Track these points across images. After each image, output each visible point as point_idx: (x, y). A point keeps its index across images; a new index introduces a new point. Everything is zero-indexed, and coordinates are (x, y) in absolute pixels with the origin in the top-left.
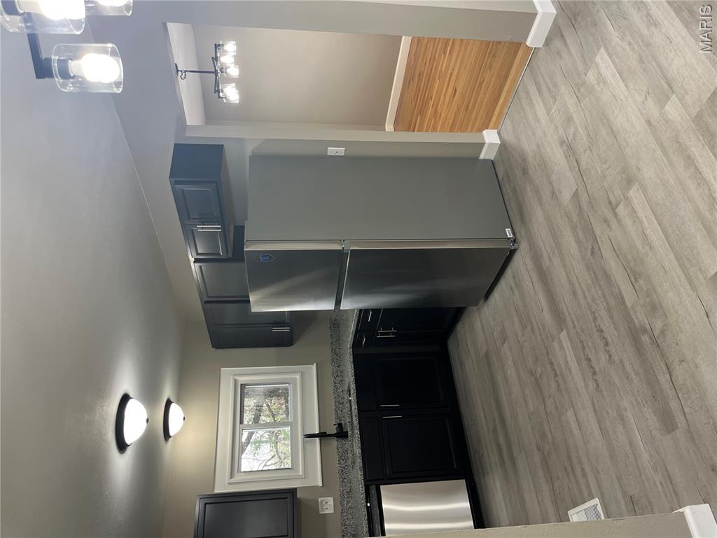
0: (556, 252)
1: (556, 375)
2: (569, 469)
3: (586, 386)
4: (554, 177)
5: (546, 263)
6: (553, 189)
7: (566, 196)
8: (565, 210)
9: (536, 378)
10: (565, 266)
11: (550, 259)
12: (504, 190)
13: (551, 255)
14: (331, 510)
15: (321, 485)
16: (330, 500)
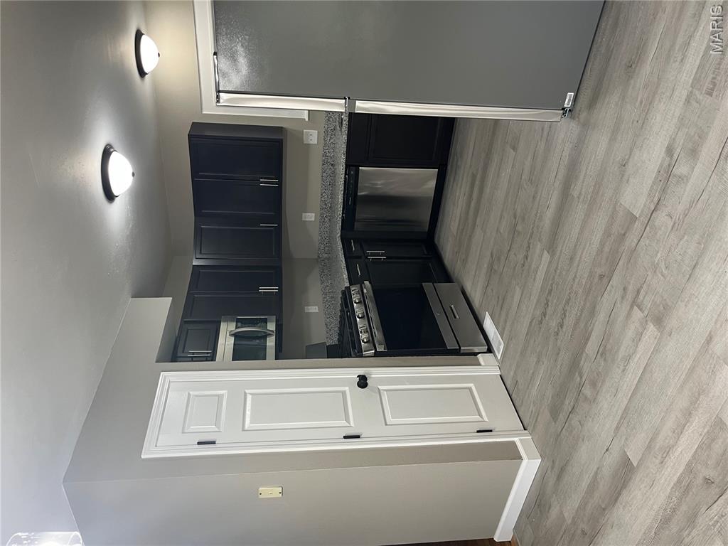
4: (637, 156)
6: (627, 162)
7: (628, 198)
8: (616, 203)
11: (579, 198)
14: (315, 141)
15: (307, 119)
16: (315, 133)
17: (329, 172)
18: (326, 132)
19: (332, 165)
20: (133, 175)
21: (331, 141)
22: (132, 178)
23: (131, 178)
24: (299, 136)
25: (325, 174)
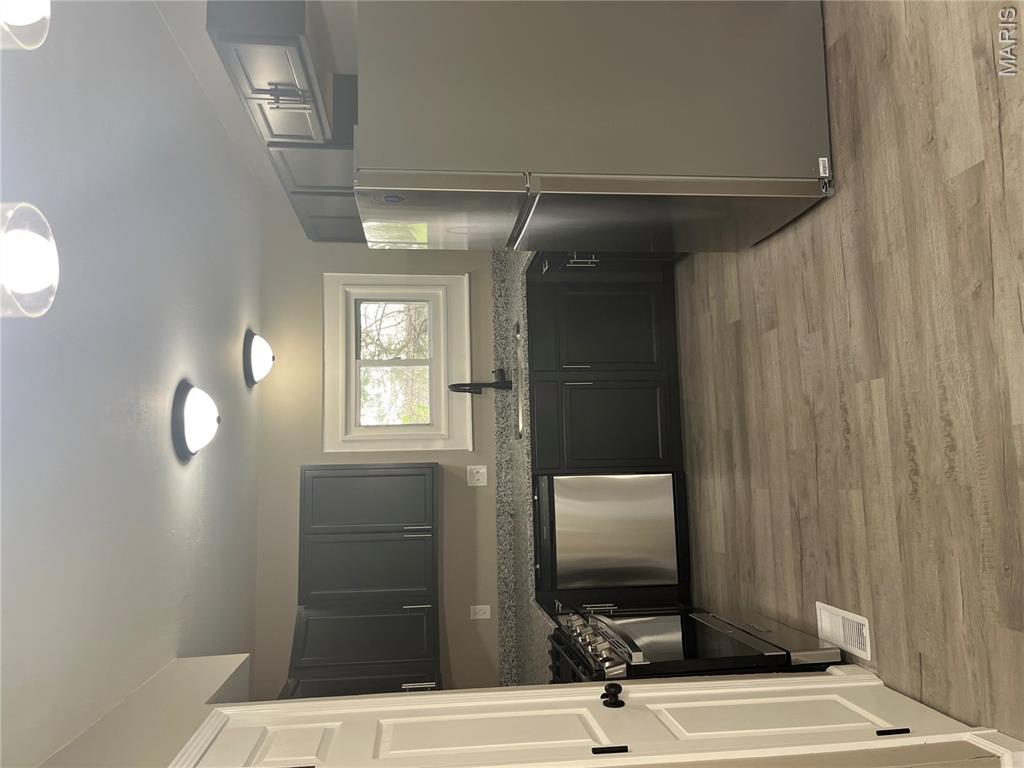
0: (905, 249)
1: (848, 430)
2: (833, 556)
3: (895, 479)
4: (942, 110)
5: (880, 254)
6: (934, 131)
7: (957, 162)
8: (945, 187)
9: (812, 412)
10: (914, 282)
11: (890, 254)
12: (833, 73)
13: (894, 247)
14: (483, 482)
15: (471, 449)
16: (483, 470)
17: (507, 527)
18: (499, 465)
19: (512, 516)
20: (219, 420)
21: (509, 477)
22: (217, 425)
23: (215, 426)
24: (461, 477)
25: (501, 532)
